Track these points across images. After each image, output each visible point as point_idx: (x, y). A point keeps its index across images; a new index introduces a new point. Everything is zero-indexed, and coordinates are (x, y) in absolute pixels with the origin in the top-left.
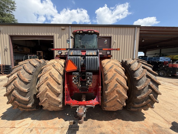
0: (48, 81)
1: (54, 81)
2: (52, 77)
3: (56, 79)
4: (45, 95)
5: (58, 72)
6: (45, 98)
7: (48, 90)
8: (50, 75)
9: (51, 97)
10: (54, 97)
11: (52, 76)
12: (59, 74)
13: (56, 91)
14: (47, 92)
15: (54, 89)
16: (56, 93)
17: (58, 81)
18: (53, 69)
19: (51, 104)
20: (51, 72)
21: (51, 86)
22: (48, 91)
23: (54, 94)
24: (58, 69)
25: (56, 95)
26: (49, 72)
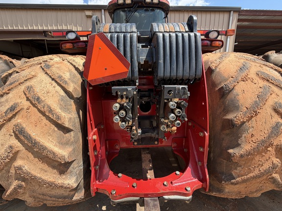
0: (18, 120)
1: (45, 121)
2: (34, 105)
3: (51, 111)
4: (12, 171)
5: (58, 88)
6: (15, 183)
7: (20, 155)
8: (28, 99)
9: (34, 179)
10: (50, 176)
11: (35, 101)
12: (62, 93)
13: (51, 156)
14: (19, 163)
15: (45, 148)
16: (56, 164)
17: (59, 118)
18: (42, 76)
19: (40, 197)
20: (29, 88)
21: (29, 138)
22: (23, 159)
23: (46, 167)
24: (60, 77)
25: (54, 167)
26: (23, 87)
